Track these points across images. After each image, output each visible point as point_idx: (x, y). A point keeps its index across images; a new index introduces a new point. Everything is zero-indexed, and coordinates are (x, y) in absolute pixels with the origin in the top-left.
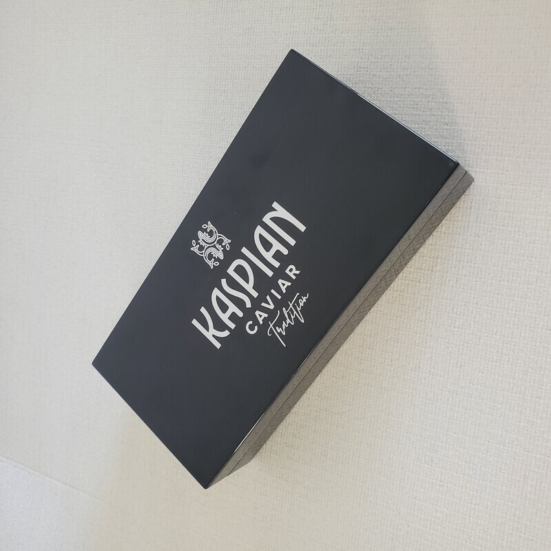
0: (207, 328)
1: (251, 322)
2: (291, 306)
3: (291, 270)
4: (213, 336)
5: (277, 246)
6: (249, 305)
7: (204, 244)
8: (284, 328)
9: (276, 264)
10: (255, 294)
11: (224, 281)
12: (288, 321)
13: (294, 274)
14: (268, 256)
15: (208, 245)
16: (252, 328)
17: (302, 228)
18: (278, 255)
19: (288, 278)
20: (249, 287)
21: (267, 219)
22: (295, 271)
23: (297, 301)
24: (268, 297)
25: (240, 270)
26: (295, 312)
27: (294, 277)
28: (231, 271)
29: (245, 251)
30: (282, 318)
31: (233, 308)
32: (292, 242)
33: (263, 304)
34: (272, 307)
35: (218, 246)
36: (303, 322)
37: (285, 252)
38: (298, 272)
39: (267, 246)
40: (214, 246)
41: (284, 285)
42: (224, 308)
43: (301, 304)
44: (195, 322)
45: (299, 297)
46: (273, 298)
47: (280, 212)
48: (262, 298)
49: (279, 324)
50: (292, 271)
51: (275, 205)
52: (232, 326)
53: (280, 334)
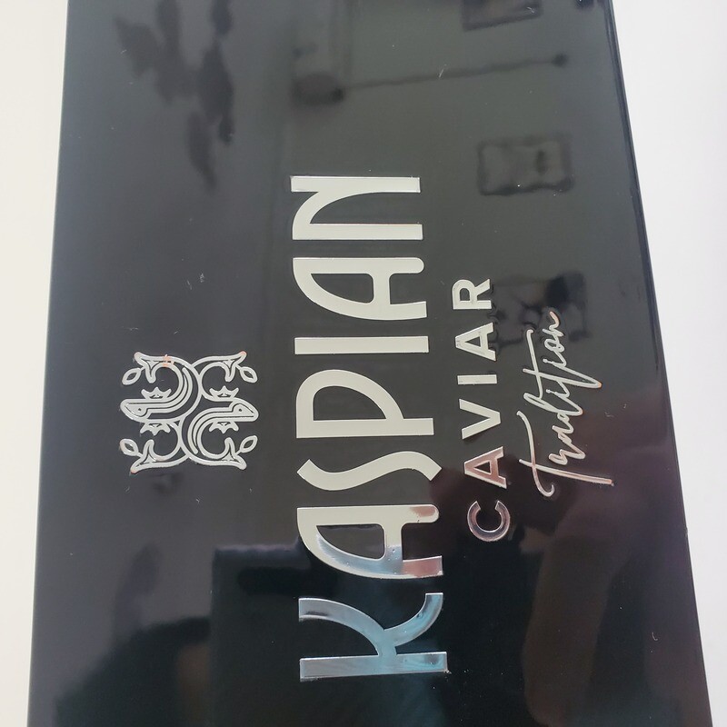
0: (363, 646)
1: (475, 508)
2: (539, 375)
3: (465, 295)
4: (401, 650)
5: (380, 270)
6: (430, 469)
7: (166, 425)
8: (568, 441)
9: (417, 310)
10: (424, 427)
11: (310, 473)
12: (563, 415)
13: (480, 297)
14: (380, 307)
15: (182, 418)
16: (489, 519)
17: (410, 185)
18: (402, 288)
19: (474, 318)
20: (394, 423)
21: (303, 228)
22: (475, 291)
23: (543, 353)
24: (465, 405)
25: (333, 404)
26: (560, 380)
27: (487, 305)
28: (308, 426)
29: (305, 346)
30: (544, 422)
31: (393, 519)
32: (413, 232)
33: (468, 432)
34: (493, 418)
35: (214, 396)
36: (597, 385)
37: (414, 265)
38: (485, 286)
39: (359, 288)
40: (206, 404)
41: (476, 341)
42: (364, 540)
43: (559, 349)
44: (312, 667)
45: (539, 339)
46: (478, 394)
47: (327, 189)
48: (450, 420)
49: (548, 443)
50: (470, 295)
51: (299, 184)
52: (433, 566)
53: (573, 464)
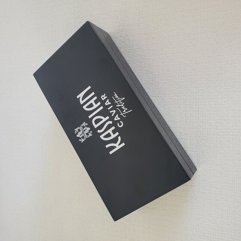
0: (115, 147)
1: (118, 124)
2: (116, 102)
3: (103, 98)
4: (119, 145)
5: (92, 101)
6: (111, 122)
7: (82, 135)
8: (124, 108)
9: (99, 103)
10: (108, 118)
11: (99, 131)
12: (122, 105)
13: (105, 97)
14: (95, 106)
15: (83, 134)
16: (120, 124)
17: (89, 87)
18: (96, 102)
19: (106, 100)
20: (104, 119)
21: (82, 102)
23: (116, 99)
24: (111, 112)
25: (97, 121)
26: (119, 101)
27: (106, 97)
28: (96, 126)
29: (90, 117)
30: (120, 108)
31: (110, 131)
32: (93, 94)
33: (113, 115)
34: (114, 111)
35: (85, 129)
36: (124, 98)
37: (96, 98)
38: (105, 94)
39: (91, 105)
40: (84, 130)
41: (108, 103)
42: (109, 135)
43: (117, 97)
44: (111, 153)
45: (114, 97)
46: (111, 109)
47: (81, 95)
48: (110, 115)
49: (122, 110)
50: (104, 97)
51: (78, 97)
52: (117, 134)
53: (126, 111)
